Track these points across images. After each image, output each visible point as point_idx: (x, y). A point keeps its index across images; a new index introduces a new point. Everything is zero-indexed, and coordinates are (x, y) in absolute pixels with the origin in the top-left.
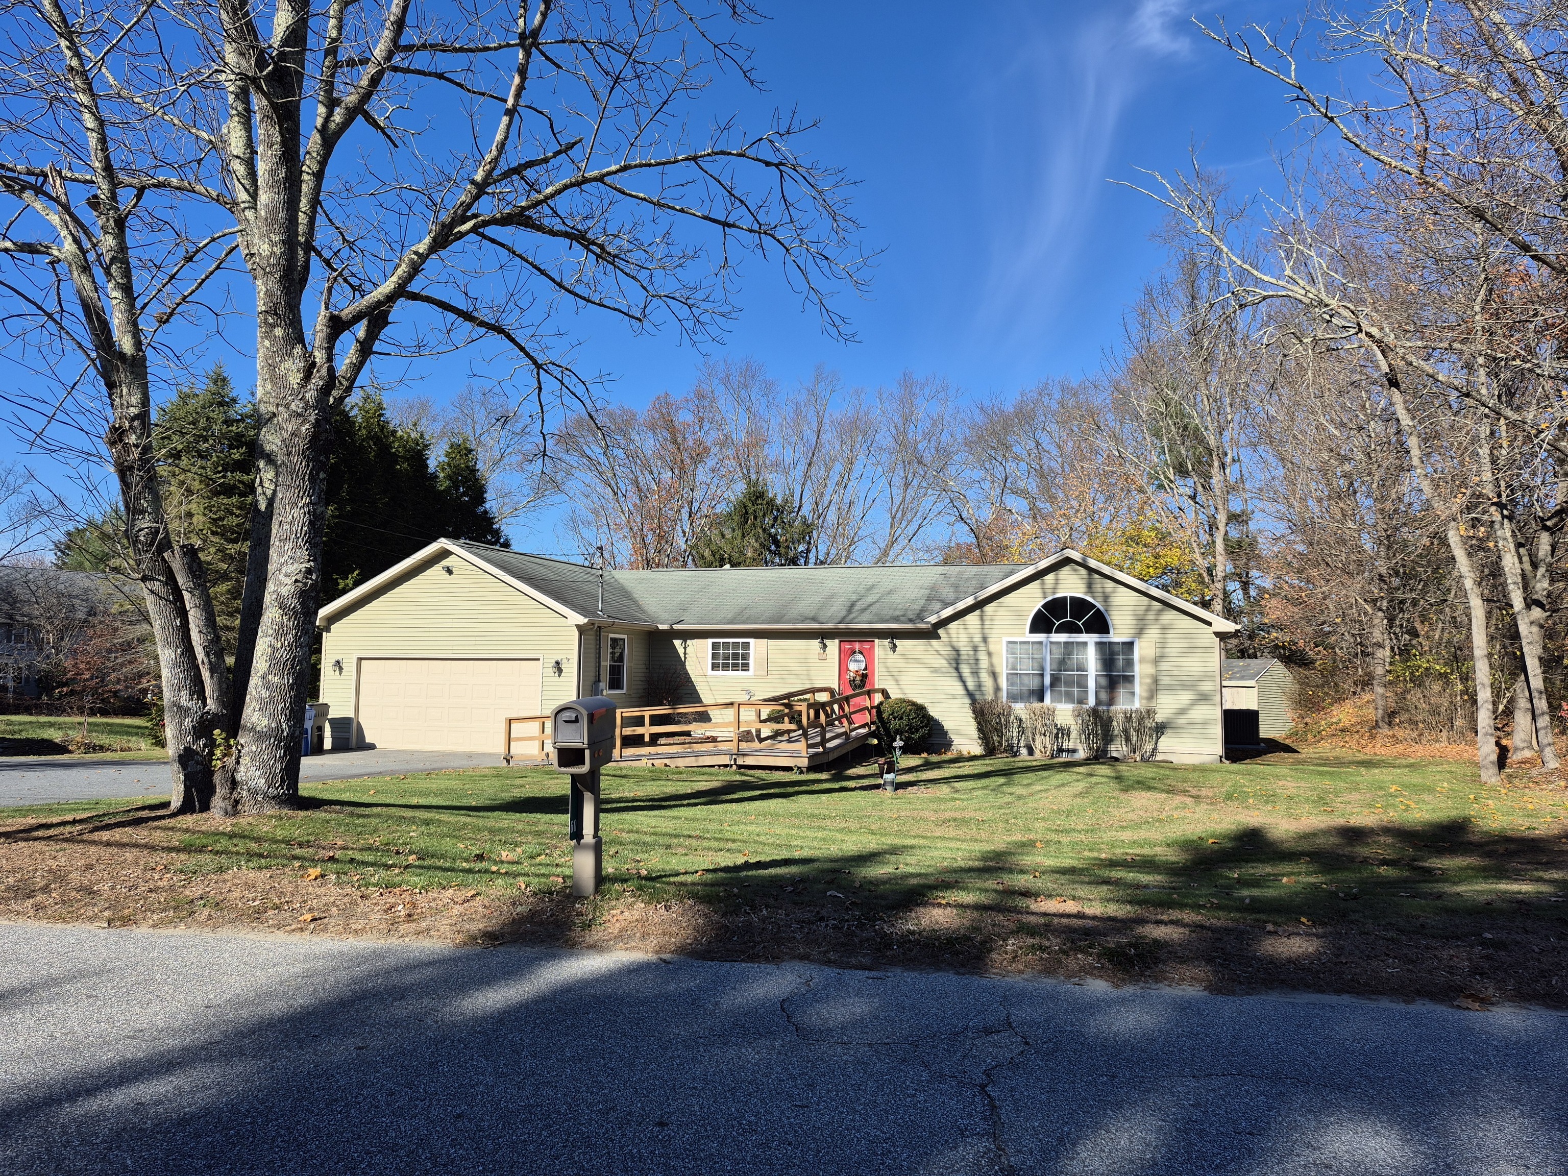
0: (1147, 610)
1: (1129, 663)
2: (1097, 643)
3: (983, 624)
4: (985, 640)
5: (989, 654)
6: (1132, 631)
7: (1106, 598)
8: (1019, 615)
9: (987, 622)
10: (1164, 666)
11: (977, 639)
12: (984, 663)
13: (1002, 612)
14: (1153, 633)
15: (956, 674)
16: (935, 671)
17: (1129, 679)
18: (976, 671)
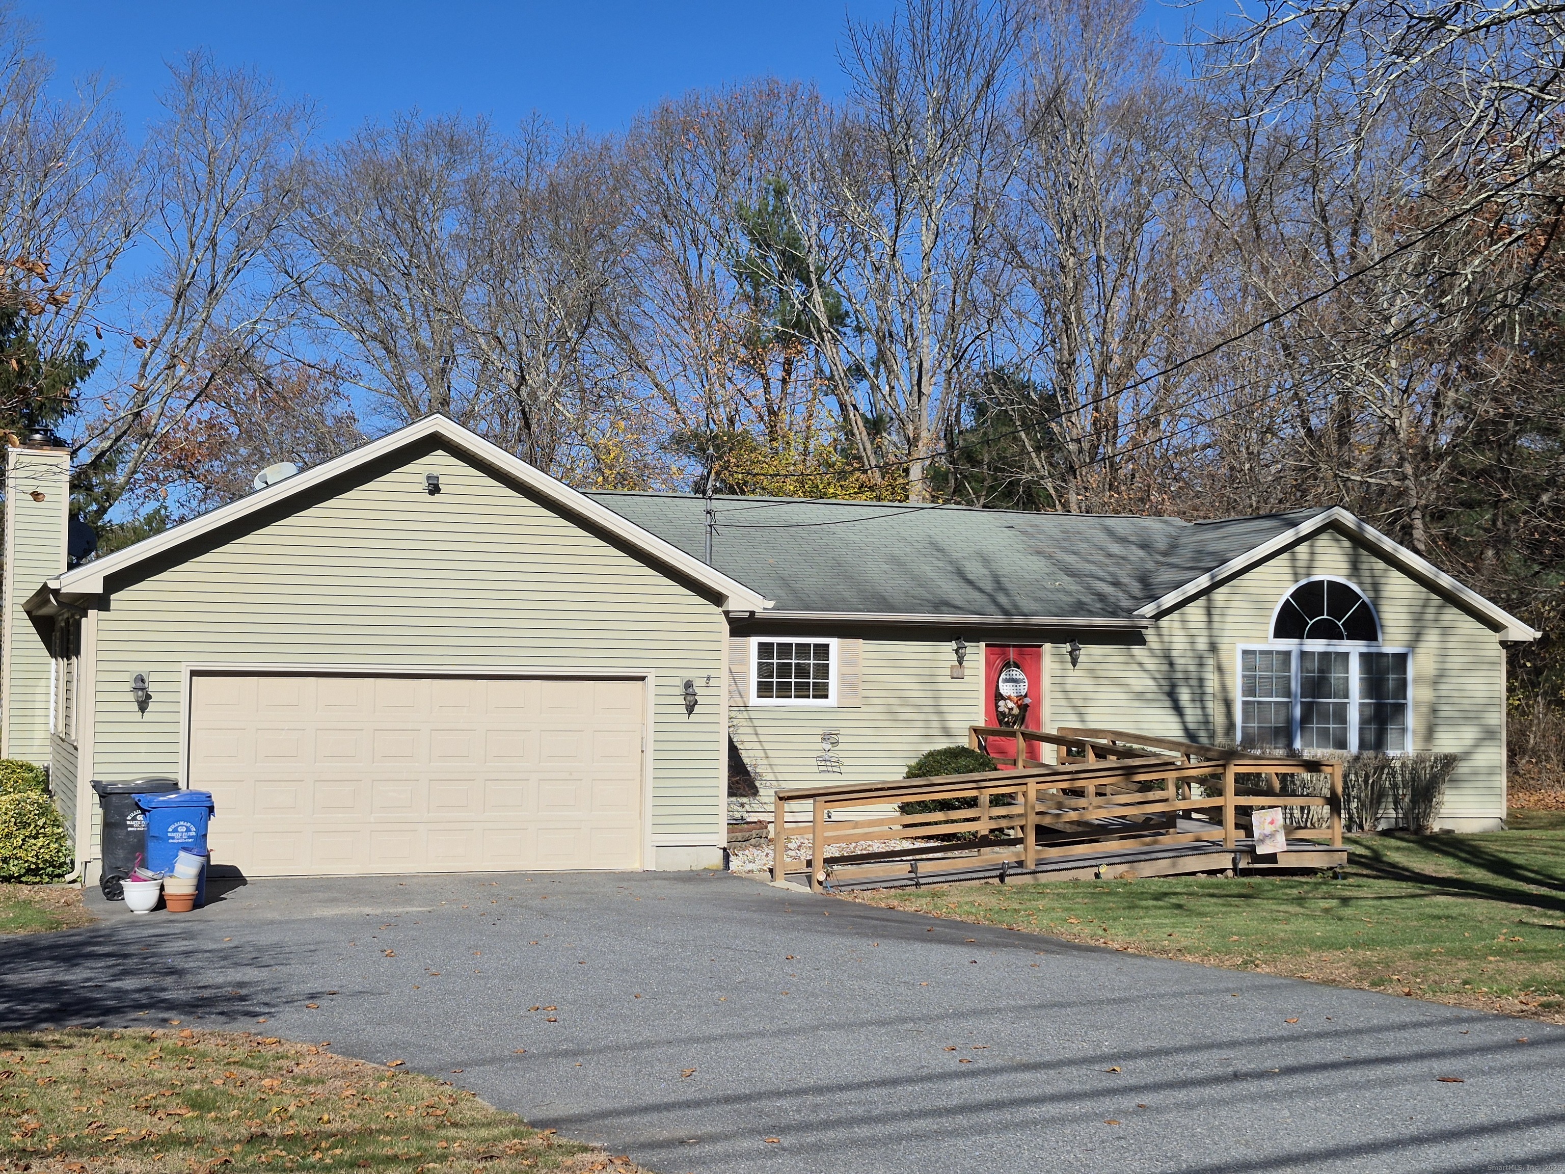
0: (1424, 606)
1: (1402, 685)
2: (1362, 655)
3: (1210, 622)
4: (1213, 648)
5: (1220, 669)
6: (1407, 637)
7: (1376, 587)
8: (1259, 604)
9: (1216, 618)
10: (1445, 688)
11: (1202, 644)
12: (1212, 683)
13: (1237, 602)
14: (1432, 639)
15: (1168, 704)
16: (1140, 696)
17: (1400, 709)
18: (1200, 697)
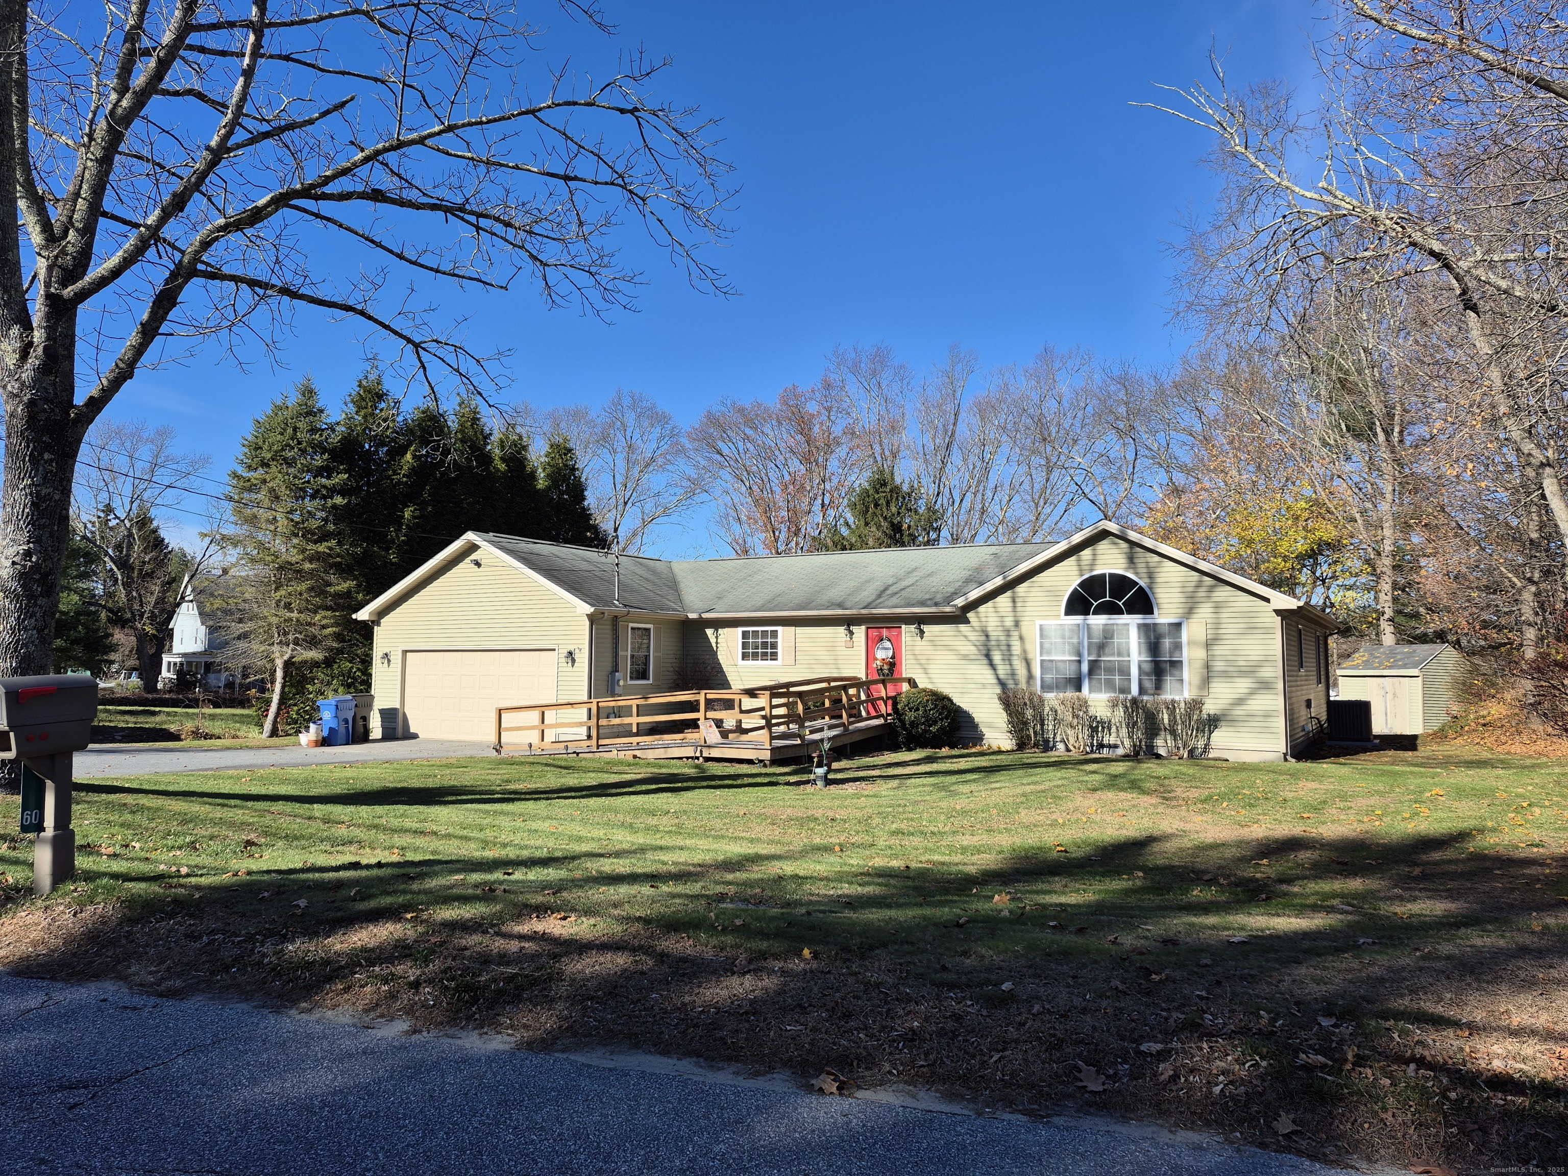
0: (1197, 587)
1: (1178, 646)
2: (1140, 626)
3: (1014, 607)
4: (1017, 624)
5: (1021, 638)
6: (1180, 611)
7: (1151, 576)
8: (1054, 594)
9: (1019, 604)
10: (1219, 650)
11: (1009, 622)
12: (1016, 648)
13: (1035, 592)
14: (1204, 612)
15: (986, 662)
16: (965, 657)
17: (1176, 665)
18: (1008, 658)
